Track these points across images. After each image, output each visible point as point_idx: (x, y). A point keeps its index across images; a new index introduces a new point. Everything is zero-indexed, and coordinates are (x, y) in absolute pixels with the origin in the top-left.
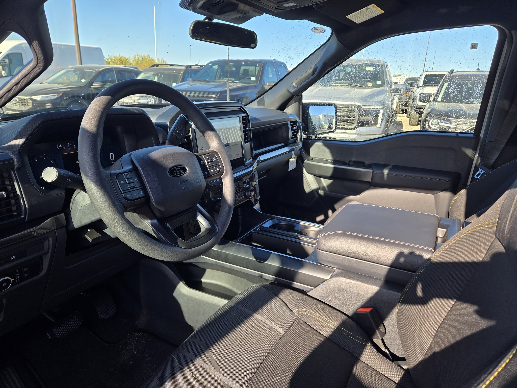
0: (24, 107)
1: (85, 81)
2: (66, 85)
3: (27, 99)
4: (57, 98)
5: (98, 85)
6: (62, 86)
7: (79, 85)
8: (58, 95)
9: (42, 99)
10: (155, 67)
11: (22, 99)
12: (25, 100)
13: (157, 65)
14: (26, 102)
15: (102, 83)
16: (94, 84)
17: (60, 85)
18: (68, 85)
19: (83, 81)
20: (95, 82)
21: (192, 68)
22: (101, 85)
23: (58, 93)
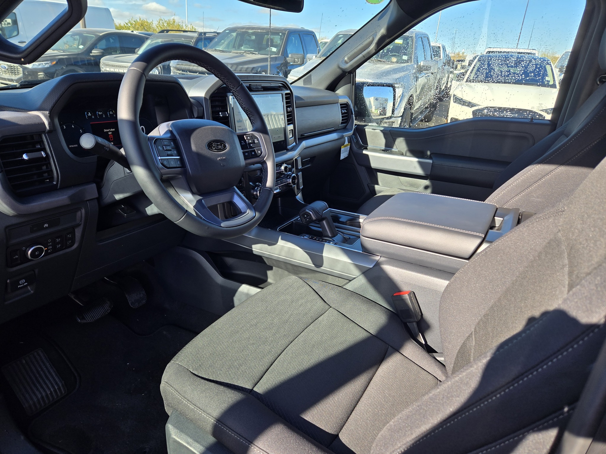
0: (14, 75)
1: (83, 48)
2: (62, 51)
3: (17, 67)
4: (51, 67)
5: (98, 53)
6: (58, 52)
7: (76, 52)
8: (51, 63)
9: (34, 67)
10: (165, 33)
11: (12, 67)
12: (15, 68)
13: (168, 31)
14: (16, 70)
15: (103, 51)
16: (93, 52)
17: (56, 52)
18: (64, 52)
19: (81, 47)
20: (95, 49)
21: (207, 35)
22: (102, 53)
23: (52, 60)
